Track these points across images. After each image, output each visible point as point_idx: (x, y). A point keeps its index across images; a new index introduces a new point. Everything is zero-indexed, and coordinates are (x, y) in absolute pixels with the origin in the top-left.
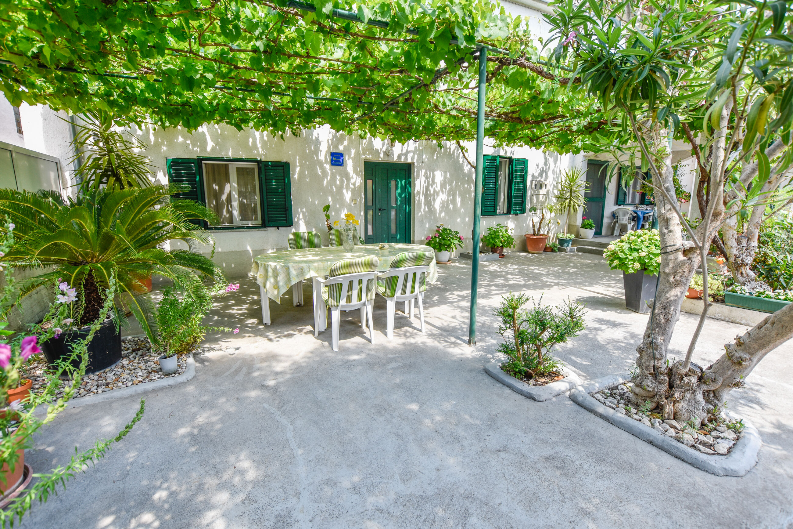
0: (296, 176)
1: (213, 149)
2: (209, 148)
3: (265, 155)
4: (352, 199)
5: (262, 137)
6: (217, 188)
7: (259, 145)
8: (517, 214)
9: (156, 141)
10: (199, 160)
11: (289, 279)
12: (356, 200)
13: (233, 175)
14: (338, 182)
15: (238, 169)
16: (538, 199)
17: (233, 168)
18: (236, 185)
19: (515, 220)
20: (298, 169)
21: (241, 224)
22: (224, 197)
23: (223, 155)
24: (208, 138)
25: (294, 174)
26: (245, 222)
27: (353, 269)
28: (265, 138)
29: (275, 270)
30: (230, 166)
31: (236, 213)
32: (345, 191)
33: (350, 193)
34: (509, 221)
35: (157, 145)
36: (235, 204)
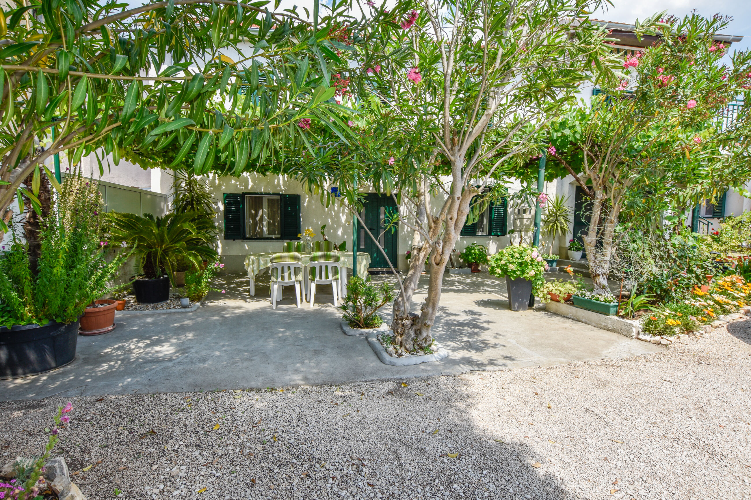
0: (306, 204)
1: (252, 187)
2: (250, 187)
3: (285, 191)
4: (347, 221)
5: (284, 178)
6: (253, 212)
7: (281, 184)
8: (498, 236)
9: (219, 183)
10: (243, 195)
11: (259, 267)
12: (349, 222)
13: (265, 204)
14: (336, 209)
15: (268, 200)
16: (521, 222)
17: (265, 198)
18: (265, 210)
19: (498, 240)
20: (307, 200)
21: (268, 237)
22: (258, 218)
23: (258, 191)
24: (250, 180)
25: (304, 203)
26: (270, 236)
27: (283, 260)
28: (286, 179)
29: (253, 260)
30: (264, 199)
31: (265, 229)
32: (341, 215)
33: (345, 217)
34: (491, 242)
35: (220, 185)
36: (265, 223)
